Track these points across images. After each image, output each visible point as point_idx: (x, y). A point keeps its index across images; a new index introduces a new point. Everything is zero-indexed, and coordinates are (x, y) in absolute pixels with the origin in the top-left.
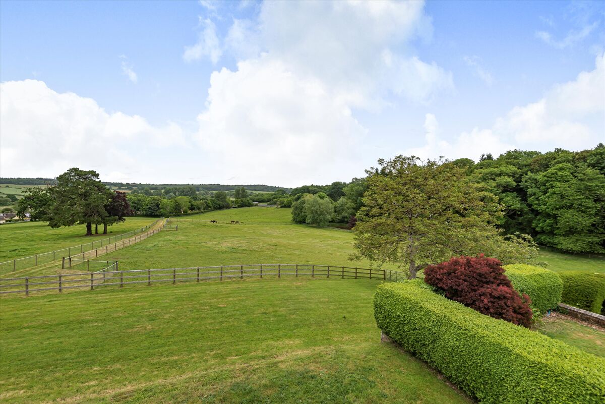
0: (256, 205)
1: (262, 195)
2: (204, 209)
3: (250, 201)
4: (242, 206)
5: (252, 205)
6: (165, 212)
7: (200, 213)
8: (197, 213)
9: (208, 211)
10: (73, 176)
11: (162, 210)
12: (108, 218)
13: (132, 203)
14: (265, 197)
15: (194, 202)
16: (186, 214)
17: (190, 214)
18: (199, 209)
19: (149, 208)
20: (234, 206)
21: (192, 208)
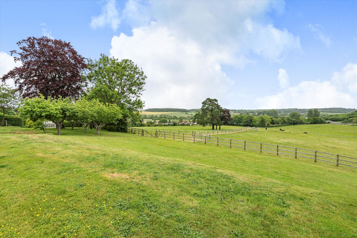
0: (328, 123)
1: (337, 115)
2: (282, 124)
3: (322, 119)
4: (315, 123)
5: (325, 123)
6: (255, 124)
7: (278, 126)
8: (276, 126)
9: (285, 126)
10: (208, 102)
11: (253, 123)
12: (220, 122)
13: (238, 119)
14: (340, 117)
15: (274, 119)
16: (268, 126)
17: (271, 127)
18: (278, 124)
19: (246, 121)
20: (307, 123)
21: (273, 123)
